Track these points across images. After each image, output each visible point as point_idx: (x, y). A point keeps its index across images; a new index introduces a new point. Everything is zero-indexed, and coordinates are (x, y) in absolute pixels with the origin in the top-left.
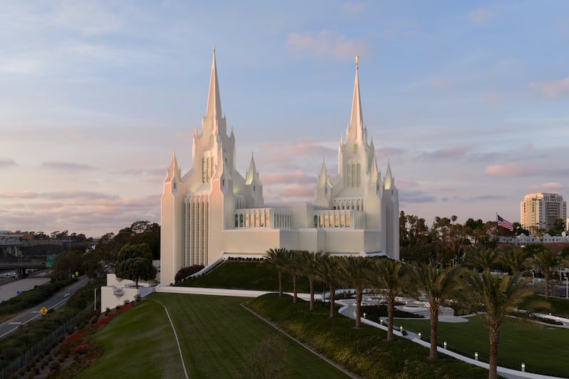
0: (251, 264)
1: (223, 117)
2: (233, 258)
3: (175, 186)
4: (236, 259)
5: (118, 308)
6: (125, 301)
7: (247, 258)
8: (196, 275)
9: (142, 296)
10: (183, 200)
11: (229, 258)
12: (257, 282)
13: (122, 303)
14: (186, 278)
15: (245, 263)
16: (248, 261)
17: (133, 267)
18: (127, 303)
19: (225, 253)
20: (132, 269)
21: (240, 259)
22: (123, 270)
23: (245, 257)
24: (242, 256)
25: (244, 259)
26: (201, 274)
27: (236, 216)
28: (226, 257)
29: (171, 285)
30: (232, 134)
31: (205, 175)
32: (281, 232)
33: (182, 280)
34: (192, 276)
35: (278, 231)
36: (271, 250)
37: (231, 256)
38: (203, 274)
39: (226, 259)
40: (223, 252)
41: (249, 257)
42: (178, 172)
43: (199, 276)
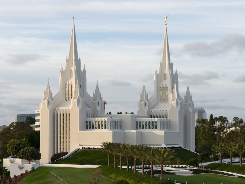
0: (95, 151)
1: (79, 59)
2: (85, 148)
3: (49, 103)
4: (87, 148)
5: (22, 175)
6: (26, 171)
7: (93, 148)
8: (63, 157)
9: (35, 168)
10: (54, 112)
11: (83, 148)
12: (98, 161)
13: (24, 172)
14: (58, 159)
15: (92, 151)
16: (94, 150)
17: (28, 152)
18: (27, 172)
19: (80, 145)
20: (28, 153)
21: (89, 148)
22: (23, 154)
23: (92, 147)
24: (91, 147)
25: (91, 149)
26: (66, 157)
27: (87, 122)
28: (81, 147)
29: (49, 163)
30: (84, 69)
31: (67, 96)
32: (113, 132)
33: (56, 160)
34: (61, 158)
35: (111, 131)
36: (104, 142)
37: (84, 147)
38: (67, 157)
39: (81, 148)
40: (79, 145)
41: (95, 147)
42: (51, 94)
43: (65, 158)
